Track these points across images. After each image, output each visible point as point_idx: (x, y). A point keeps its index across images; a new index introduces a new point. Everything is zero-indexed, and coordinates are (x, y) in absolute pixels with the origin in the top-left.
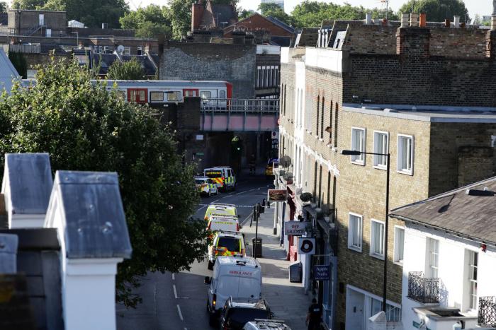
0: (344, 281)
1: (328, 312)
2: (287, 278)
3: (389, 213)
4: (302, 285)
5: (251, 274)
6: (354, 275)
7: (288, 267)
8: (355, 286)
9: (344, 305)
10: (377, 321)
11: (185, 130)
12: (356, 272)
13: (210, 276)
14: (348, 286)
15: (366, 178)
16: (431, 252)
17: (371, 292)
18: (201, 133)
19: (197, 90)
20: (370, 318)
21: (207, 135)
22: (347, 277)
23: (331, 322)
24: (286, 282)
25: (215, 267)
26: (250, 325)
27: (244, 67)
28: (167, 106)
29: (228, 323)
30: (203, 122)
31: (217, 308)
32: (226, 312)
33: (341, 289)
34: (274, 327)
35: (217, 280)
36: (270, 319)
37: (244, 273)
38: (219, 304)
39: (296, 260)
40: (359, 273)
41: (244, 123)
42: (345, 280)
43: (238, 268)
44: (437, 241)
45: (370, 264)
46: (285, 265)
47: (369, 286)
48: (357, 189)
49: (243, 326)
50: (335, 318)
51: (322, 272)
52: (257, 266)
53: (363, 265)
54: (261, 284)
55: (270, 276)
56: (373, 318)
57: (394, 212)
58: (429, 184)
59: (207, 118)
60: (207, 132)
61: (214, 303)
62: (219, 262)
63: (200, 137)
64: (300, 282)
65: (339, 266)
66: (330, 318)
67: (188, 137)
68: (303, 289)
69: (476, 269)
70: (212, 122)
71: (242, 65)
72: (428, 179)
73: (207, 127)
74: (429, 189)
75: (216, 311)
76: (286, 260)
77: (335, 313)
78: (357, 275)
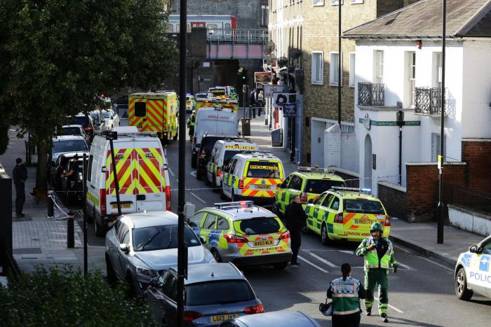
3: (342, 34)
5: (227, 118)
6: (317, 107)
8: (318, 117)
9: (309, 138)
10: (332, 132)
11: (192, 58)
12: (318, 104)
14: (313, 118)
15: (325, 17)
16: (377, 64)
18: (207, 60)
19: (204, 23)
20: (326, 130)
21: (213, 63)
22: (312, 110)
27: (249, 6)
28: (175, 36)
30: (210, 51)
33: (307, 122)
37: (221, 118)
40: (322, 104)
41: (247, 51)
42: (310, 114)
44: (382, 51)
45: (330, 94)
47: (330, 113)
48: (318, 28)
50: (302, 149)
51: (290, 109)
52: (232, 111)
53: (325, 96)
56: (329, 129)
57: (345, 33)
58: (377, 7)
59: (213, 47)
60: (214, 60)
63: (206, 65)
64: (281, 146)
65: (305, 103)
67: (195, 64)
69: (414, 68)
70: (217, 51)
71: (247, 5)
72: (376, 3)
73: (213, 55)
74: (377, 12)
78: (319, 106)
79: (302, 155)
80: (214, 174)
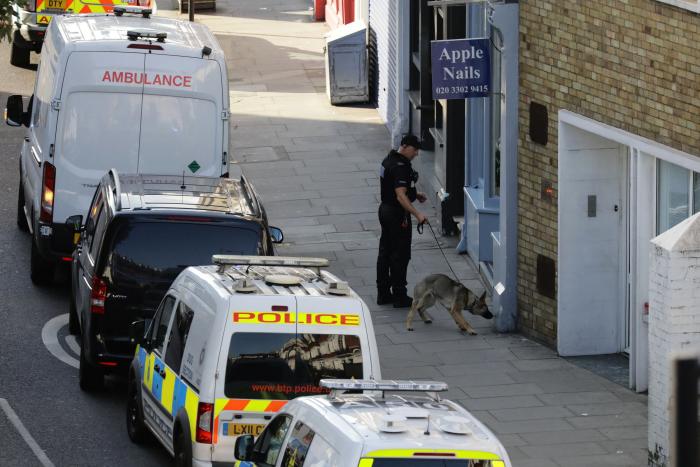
0: (547, 99)
1: (489, 218)
2: (321, 89)
4: (379, 115)
5: (186, 80)
6: (582, 72)
7: (320, 46)
8: (589, 114)
9: (548, 193)
10: (683, 251)
12: (591, 59)
13: (26, 93)
14: (565, 116)
17: (654, 135)
20: (657, 240)
22: (561, 81)
23: (501, 259)
24: (316, 106)
25: (45, 58)
26: (191, 278)
29: (108, 273)
31: (59, 218)
32: (99, 231)
33: (539, 126)
34: (286, 286)
35: (56, 106)
36: (270, 253)
37: (157, 79)
38: (69, 202)
39: (349, 18)
40: (606, 65)
42: (552, 92)
43: (136, 61)
45: (648, 30)
46: (311, 39)
47: (645, 112)
49: (168, 286)
50: (516, 237)
51: (459, 65)
52: (206, 52)
53: (621, 33)
54: (226, 116)
55: (253, 86)
56: (670, 239)
61: (49, 196)
62: (58, 42)
64: (371, 102)
66: (499, 239)
68: (382, 130)
75: (56, 227)
76: (308, 19)
77: (517, 219)
78: (595, 72)
79: (516, 260)
80: (181, 425)
